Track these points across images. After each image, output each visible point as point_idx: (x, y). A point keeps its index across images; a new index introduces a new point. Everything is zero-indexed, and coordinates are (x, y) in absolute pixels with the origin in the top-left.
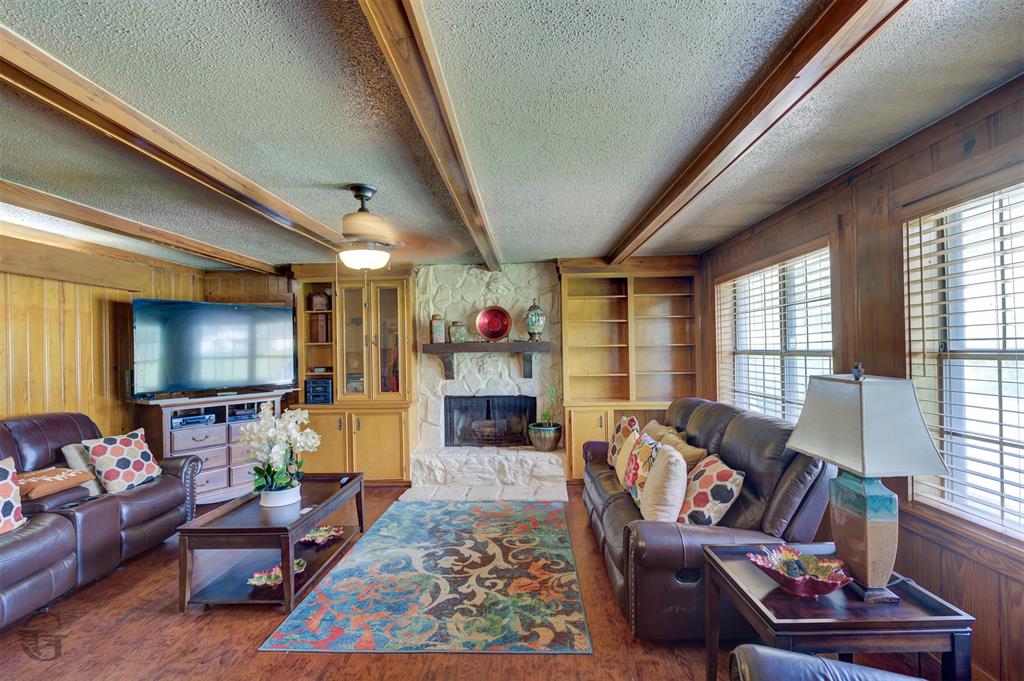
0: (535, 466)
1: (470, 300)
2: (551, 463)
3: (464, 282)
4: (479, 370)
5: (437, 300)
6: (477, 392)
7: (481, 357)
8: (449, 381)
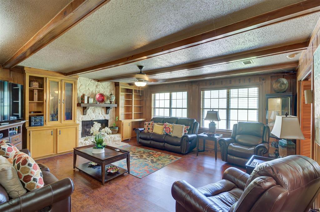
0: (114, 138)
1: (91, 90)
2: (118, 137)
3: (89, 84)
4: (93, 112)
5: (80, 89)
6: (93, 119)
7: (94, 108)
8: (84, 116)
